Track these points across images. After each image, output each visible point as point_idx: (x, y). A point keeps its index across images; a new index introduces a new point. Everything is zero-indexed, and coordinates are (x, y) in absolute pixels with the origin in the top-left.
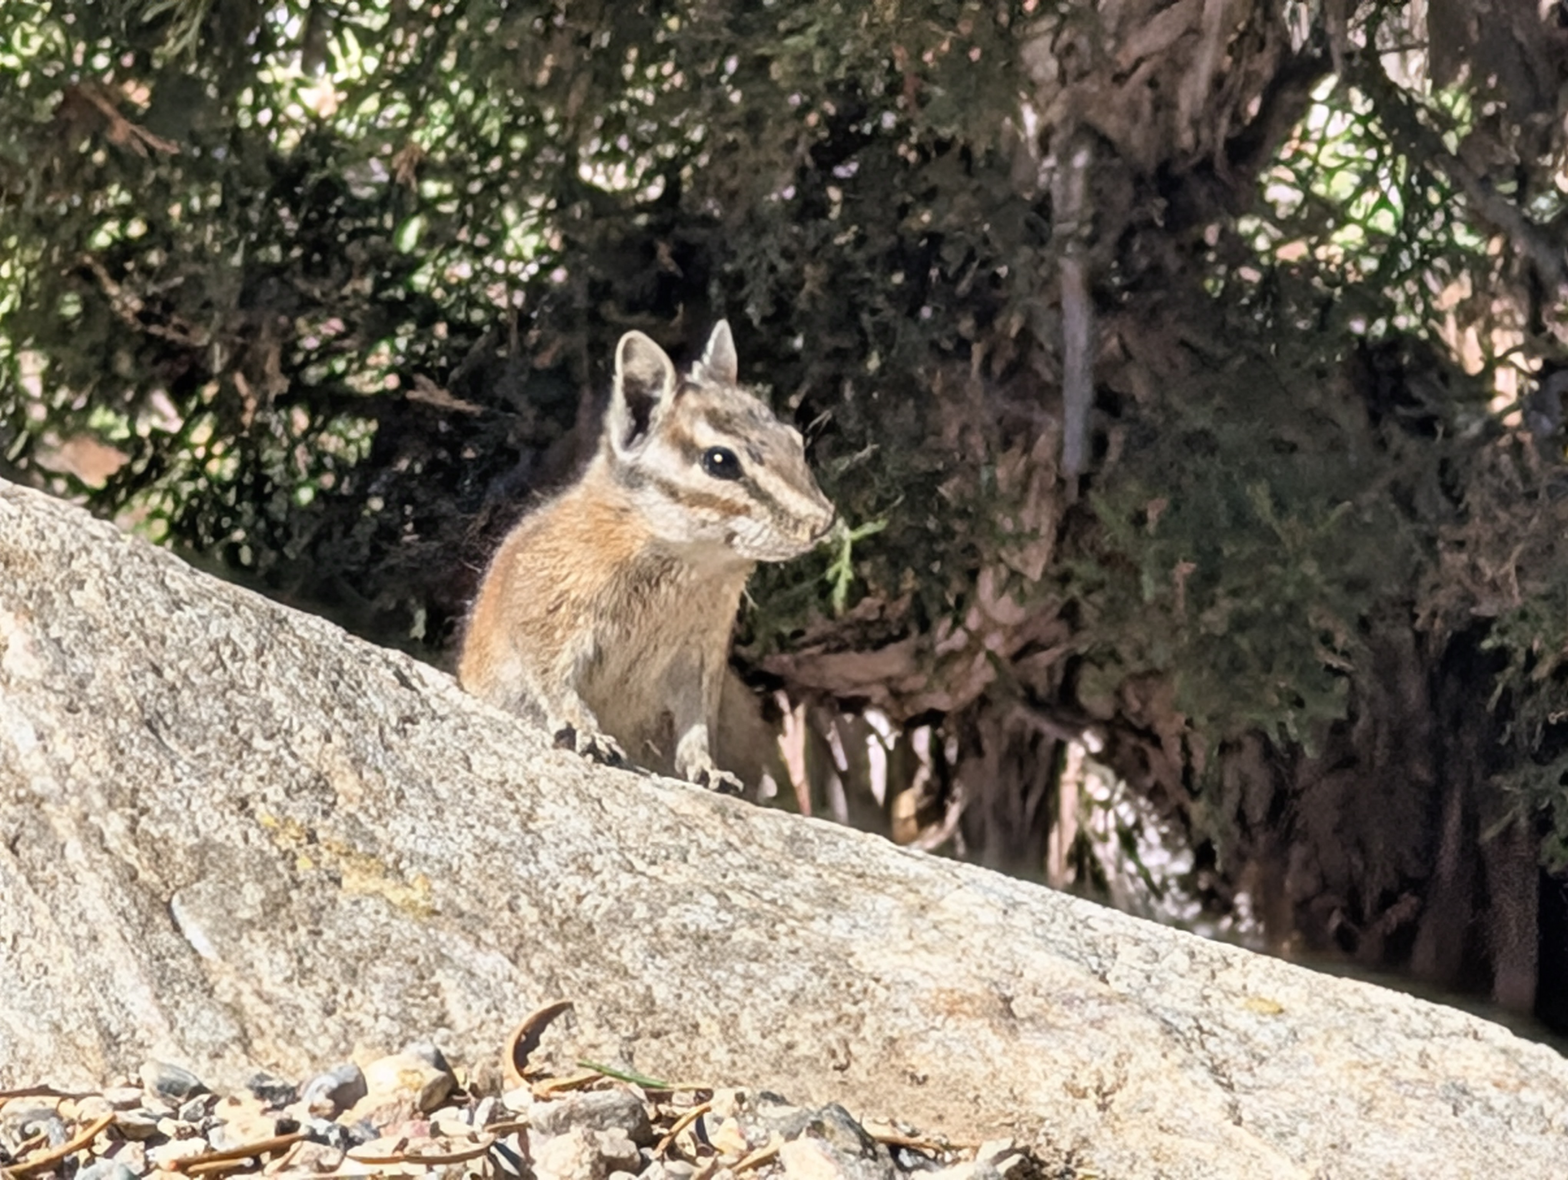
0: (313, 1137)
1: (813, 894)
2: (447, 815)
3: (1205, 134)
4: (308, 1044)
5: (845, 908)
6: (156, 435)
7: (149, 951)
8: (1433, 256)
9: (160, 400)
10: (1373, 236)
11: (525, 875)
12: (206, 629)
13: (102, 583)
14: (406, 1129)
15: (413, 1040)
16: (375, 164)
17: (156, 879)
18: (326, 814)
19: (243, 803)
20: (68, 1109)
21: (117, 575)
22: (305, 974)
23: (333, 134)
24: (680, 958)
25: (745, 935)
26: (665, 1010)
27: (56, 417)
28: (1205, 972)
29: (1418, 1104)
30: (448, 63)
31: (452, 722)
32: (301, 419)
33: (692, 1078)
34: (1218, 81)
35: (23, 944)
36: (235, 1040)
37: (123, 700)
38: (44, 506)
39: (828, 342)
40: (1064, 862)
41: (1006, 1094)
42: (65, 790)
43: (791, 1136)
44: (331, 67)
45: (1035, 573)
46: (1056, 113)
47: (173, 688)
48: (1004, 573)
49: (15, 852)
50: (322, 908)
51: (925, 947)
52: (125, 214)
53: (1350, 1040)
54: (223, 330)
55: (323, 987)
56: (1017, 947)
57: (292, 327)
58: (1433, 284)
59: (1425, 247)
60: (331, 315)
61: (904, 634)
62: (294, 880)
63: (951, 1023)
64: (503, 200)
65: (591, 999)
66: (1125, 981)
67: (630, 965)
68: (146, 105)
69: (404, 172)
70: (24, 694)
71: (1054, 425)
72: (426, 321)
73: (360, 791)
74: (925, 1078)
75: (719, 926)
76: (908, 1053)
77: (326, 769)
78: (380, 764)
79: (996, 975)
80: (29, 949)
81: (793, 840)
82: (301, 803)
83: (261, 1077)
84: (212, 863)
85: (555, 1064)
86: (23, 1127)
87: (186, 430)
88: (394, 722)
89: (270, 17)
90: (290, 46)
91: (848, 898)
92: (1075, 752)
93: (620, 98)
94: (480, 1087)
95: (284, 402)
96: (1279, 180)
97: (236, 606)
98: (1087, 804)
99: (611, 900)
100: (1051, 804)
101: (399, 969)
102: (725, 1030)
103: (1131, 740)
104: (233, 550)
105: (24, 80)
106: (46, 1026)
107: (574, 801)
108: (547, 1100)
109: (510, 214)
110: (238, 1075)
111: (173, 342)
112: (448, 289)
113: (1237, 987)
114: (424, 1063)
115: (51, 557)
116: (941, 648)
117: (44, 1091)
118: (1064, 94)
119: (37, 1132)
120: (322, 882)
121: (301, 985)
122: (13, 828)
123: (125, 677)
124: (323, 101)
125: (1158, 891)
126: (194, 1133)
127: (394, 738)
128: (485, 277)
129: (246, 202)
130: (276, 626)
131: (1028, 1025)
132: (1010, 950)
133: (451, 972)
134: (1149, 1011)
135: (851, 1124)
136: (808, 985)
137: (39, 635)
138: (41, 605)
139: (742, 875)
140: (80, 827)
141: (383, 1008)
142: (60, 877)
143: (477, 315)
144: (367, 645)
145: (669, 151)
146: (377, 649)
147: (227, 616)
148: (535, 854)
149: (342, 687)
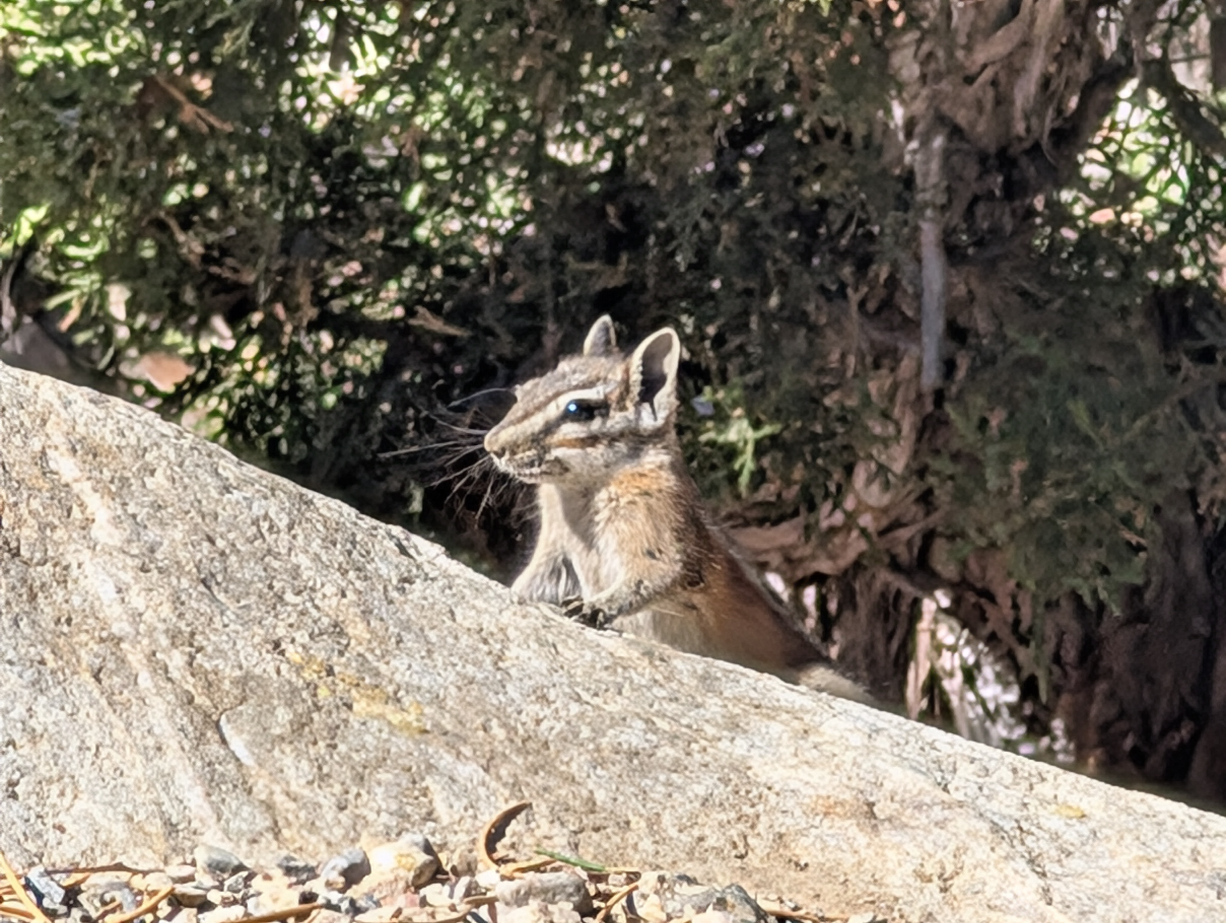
0: (329, 906)
1: (720, 720)
2: (435, 656)
3: (1034, 122)
4: (325, 833)
5: (745, 732)
6: (215, 352)
7: (202, 758)
8: (1213, 220)
9: (218, 322)
10: (1166, 206)
11: (495, 702)
12: (250, 508)
13: (169, 472)
14: (401, 901)
15: (407, 830)
16: (386, 141)
17: (208, 703)
18: (341, 654)
19: (277, 645)
20: (138, 882)
21: (181, 465)
22: (323, 778)
23: (354, 117)
24: (617, 769)
25: (667, 752)
26: (605, 810)
27: (136, 336)
28: (1025, 785)
29: (1191, 890)
30: (444, 62)
31: (441, 583)
32: (326, 340)
33: (624, 864)
34: (1046, 82)
35: (104, 752)
36: (268, 829)
37: (184, 562)
38: (124, 411)
39: (740, 284)
40: (919, 694)
41: (868, 878)
42: (138, 633)
43: (701, 910)
44: (353, 65)
45: (898, 467)
46: (919, 107)
47: (223, 554)
48: (873, 466)
49: (99, 681)
50: (338, 727)
51: (807, 763)
52: (191, 179)
53: (1138, 838)
54: (267, 270)
55: (338, 789)
56: (878, 763)
57: (322, 269)
58: (1213, 244)
59: (1206, 214)
60: (351, 259)
61: (796, 513)
62: (315, 704)
63: (827, 822)
64: (486, 171)
65: (545, 801)
66: (963, 791)
67: (577, 775)
68: (208, 93)
69: (410, 149)
70: (107, 557)
71: (914, 350)
72: (426, 265)
73: (368, 636)
74: (806, 865)
75: (646, 745)
76: (793, 845)
77: (341, 618)
78: (385, 616)
79: (862, 785)
80: (109, 756)
81: (705, 678)
82: (321, 644)
83: (288, 859)
84: (251, 690)
85: (517, 851)
86: (102, 896)
87: (238, 349)
88: (395, 582)
89: (305, 25)
90: (321, 48)
91: (748, 724)
92: (928, 606)
93: (578, 91)
94: (459, 868)
95: (314, 327)
96: (1092, 161)
97: (273, 490)
98: (938, 648)
99: (563, 723)
100: (910, 646)
101: (397, 775)
102: (650, 826)
103: (972, 598)
104: (274, 442)
105: (114, 72)
106: (121, 817)
107: (534, 646)
108: (511, 879)
109: (491, 181)
110: (270, 856)
111: (227, 279)
112: (444, 238)
113: (1050, 796)
114: (415, 849)
115: (129, 450)
116: (824, 524)
117: (119, 867)
118: (925, 92)
119: (113, 900)
120: (338, 707)
121: (320, 787)
122: (98, 661)
123: (186, 544)
124: (345, 92)
125: (992, 716)
126: (235, 902)
127: (394, 594)
128: (472, 231)
129: (286, 171)
130: (304, 507)
131: (886, 824)
132: (874, 766)
133: (437, 778)
134: (981, 815)
135: (748, 900)
136: (716, 792)
137: (119, 512)
138: (121, 488)
139: (665, 705)
140: (149, 661)
141: (384, 806)
142: (134, 701)
143: (465, 261)
144: (375, 522)
145: (616, 133)
146: (383, 525)
147: (266, 498)
148: (504, 687)
149: (355, 554)
